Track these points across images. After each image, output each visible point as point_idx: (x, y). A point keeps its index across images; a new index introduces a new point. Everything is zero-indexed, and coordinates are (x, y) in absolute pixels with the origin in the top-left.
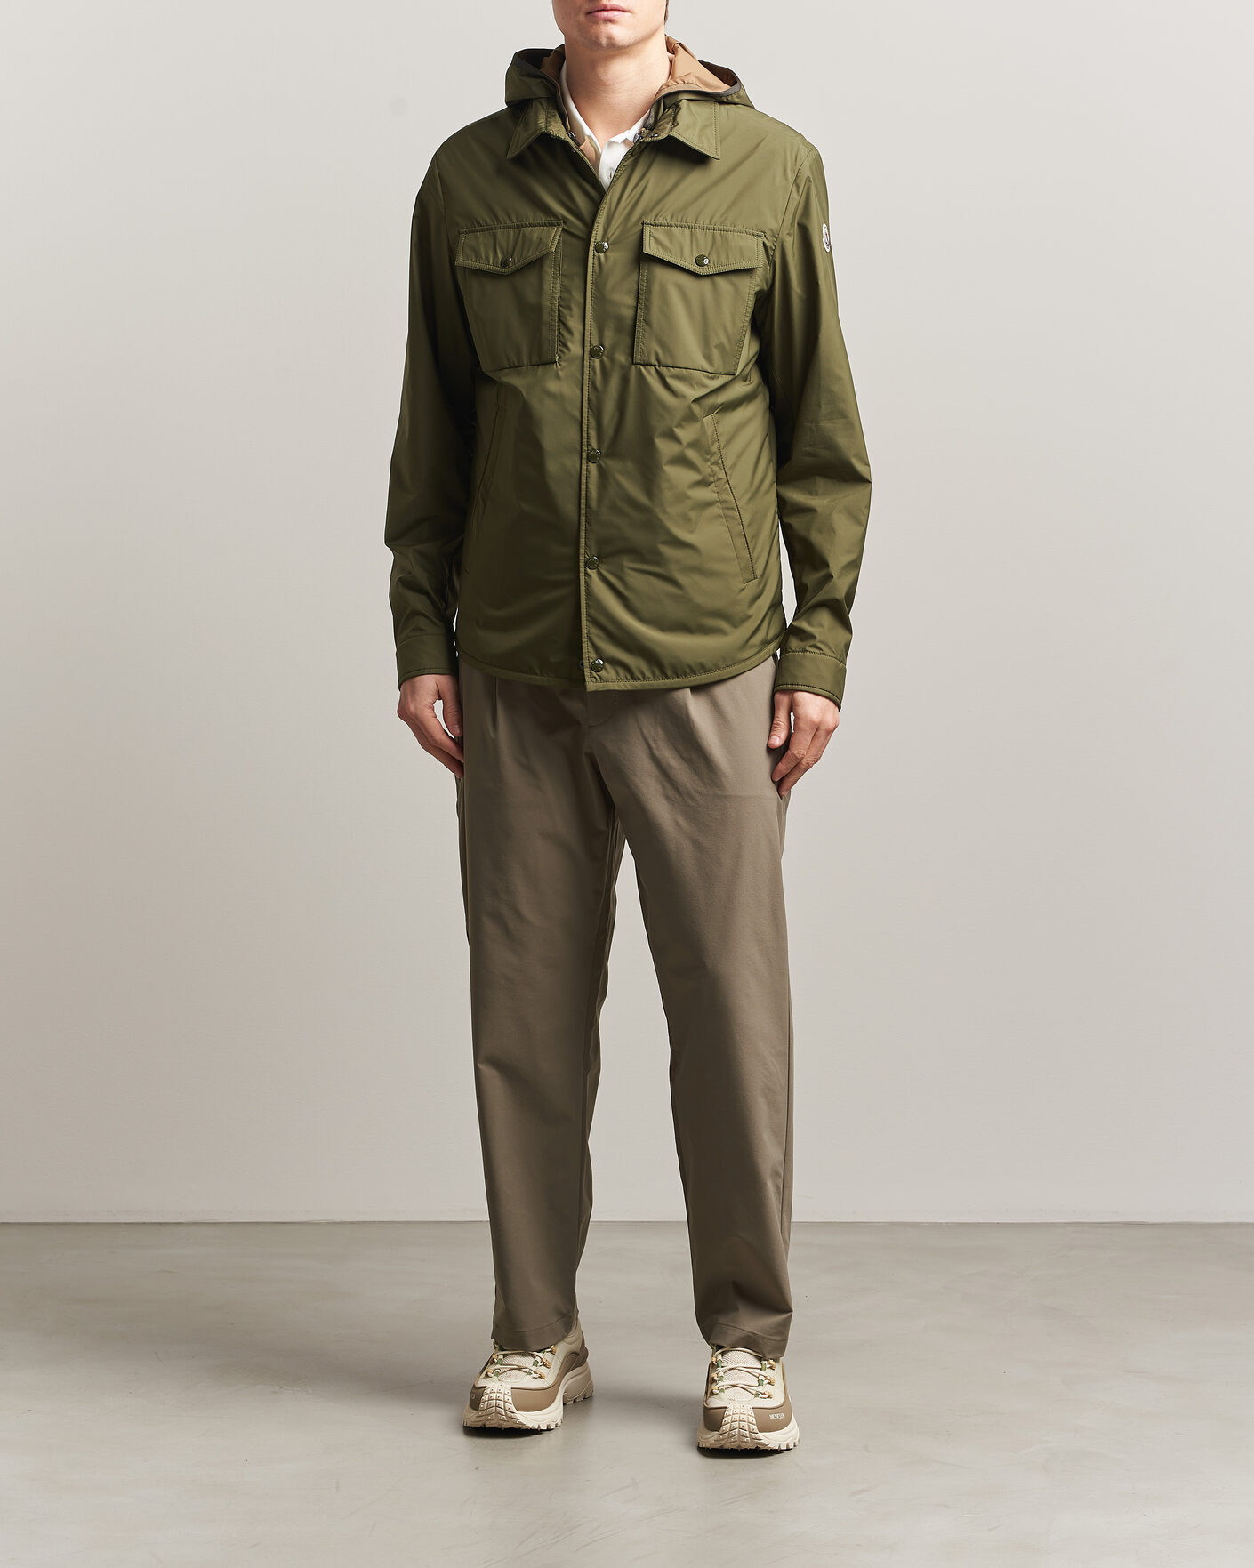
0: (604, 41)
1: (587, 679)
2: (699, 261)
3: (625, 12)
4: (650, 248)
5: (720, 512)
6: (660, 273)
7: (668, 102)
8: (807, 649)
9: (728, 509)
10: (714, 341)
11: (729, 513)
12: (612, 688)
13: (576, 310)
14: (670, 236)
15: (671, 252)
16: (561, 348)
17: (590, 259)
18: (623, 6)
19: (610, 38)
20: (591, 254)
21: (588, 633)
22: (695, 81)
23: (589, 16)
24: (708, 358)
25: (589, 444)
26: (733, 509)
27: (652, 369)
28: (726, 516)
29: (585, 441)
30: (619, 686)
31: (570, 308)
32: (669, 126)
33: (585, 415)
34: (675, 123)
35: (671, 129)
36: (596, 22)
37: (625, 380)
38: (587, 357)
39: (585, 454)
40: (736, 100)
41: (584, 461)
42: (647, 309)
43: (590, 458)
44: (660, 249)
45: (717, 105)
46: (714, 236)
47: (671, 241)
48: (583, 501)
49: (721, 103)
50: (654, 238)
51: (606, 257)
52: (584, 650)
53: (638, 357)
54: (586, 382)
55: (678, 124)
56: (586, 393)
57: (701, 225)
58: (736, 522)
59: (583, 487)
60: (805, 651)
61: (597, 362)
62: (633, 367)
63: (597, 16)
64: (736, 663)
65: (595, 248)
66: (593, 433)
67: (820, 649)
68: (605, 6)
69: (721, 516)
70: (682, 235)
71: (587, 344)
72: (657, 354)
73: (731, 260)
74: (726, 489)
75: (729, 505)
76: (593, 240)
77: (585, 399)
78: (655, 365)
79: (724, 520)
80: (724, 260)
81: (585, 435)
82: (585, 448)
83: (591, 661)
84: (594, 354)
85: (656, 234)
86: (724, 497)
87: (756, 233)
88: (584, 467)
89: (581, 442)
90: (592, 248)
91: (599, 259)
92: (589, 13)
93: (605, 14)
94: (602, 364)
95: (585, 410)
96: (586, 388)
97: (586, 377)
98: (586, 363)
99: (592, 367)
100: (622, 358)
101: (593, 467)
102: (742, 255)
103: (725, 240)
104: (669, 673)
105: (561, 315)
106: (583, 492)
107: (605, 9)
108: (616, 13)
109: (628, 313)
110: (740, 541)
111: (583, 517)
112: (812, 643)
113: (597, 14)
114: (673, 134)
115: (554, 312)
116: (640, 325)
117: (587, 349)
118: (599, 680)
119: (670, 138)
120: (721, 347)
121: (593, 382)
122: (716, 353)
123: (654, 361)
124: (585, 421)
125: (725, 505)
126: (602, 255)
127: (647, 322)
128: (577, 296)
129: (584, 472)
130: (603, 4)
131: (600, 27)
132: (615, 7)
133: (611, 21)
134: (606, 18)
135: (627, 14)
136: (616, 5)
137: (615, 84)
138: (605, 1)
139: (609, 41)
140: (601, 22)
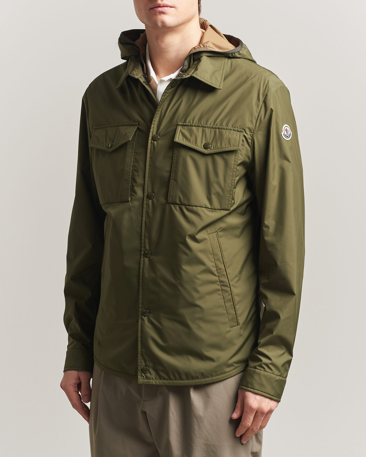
0: (160, 24)
1: (139, 377)
2: (206, 147)
3: (171, 7)
4: (179, 139)
5: (219, 288)
6: (184, 153)
7: (196, 57)
8: (257, 367)
9: (224, 286)
10: (213, 191)
11: (223, 288)
12: (151, 383)
13: (141, 173)
14: (191, 132)
15: (190, 141)
16: (133, 193)
17: (149, 144)
18: (169, 4)
19: (163, 23)
20: (150, 141)
21: (141, 352)
22: (211, 45)
23: (151, 11)
24: (210, 200)
25: (145, 247)
26: (227, 286)
27: (177, 207)
28: (222, 290)
29: (143, 245)
30: (156, 382)
31: (138, 171)
32: (193, 71)
33: (143, 231)
34: (196, 69)
35: (193, 73)
36: (155, 14)
37: (163, 212)
38: (145, 199)
39: (142, 252)
40: (238, 56)
41: (142, 256)
42: (176, 172)
43: (145, 255)
44: (184, 139)
45: (227, 59)
46: (215, 132)
47: (191, 135)
48: (141, 278)
49: (229, 58)
50: (182, 133)
51: (157, 143)
52: (139, 361)
53: (170, 199)
54: (144, 213)
55: (197, 69)
56: (144, 218)
57: (209, 126)
58: (228, 294)
59: (141, 270)
60: (255, 368)
61: (150, 202)
62: (168, 205)
63: (155, 10)
64: (222, 374)
65: (152, 138)
66: (147, 241)
67: (264, 368)
68: (160, 4)
69: (219, 290)
70: (198, 132)
71: (146, 191)
72: (180, 198)
73: (223, 145)
74: (224, 275)
75: (224, 284)
76: (151, 134)
77: (144, 222)
78: (179, 204)
79: (220, 292)
80: (219, 145)
81: (143, 241)
82: (143, 249)
83: (142, 367)
84: (149, 197)
85: (183, 131)
86: (222, 279)
87: (239, 130)
88: (142, 259)
89: (141, 246)
90: (150, 138)
91: (154, 144)
92: (152, 9)
93: (160, 9)
94: (153, 202)
95: (143, 228)
96: (144, 216)
97: (145, 210)
98: (145, 202)
99: (148, 204)
100: (162, 200)
101: (146, 260)
102: (230, 143)
103: (221, 134)
104: (184, 377)
105: (133, 175)
106: (141, 273)
107: (160, 6)
108: (166, 8)
109: (166, 175)
110: (229, 304)
111: (141, 287)
112: (259, 363)
113: (155, 9)
114: (194, 75)
115: (130, 173)
116: (172, 181)
117: (146, 194)
118: (145, 378)
119: (192, 78)
120: (218, 195)
121: (147, 212)
122: (214, 198)
123: (178, 201)
124: (143, 234)
125: (222, 284)
126: (155, 142)
127: (176, 180)
128: (141, 164)
129: (142, 262)
130: (158, 4)
131: (157, 16)
132: (165, 5)
133: (163, 13)
134: (160, 11)
135: (172, 9)
136: (166, 4)
137: (169, 48)
138: (159, 2)
139: (163, 24)
140: (158, 14)
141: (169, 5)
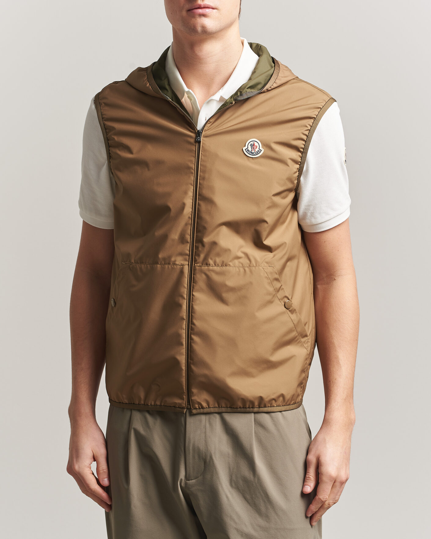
0: (199, 29)
3: (213, 9)
18: (212, 4)
19: (203, 27)
23: (189, 12)
36: (194, 16)
63: (194, 13)
68: (200, 5)
92: (189, 10)
93: (200, 11)
107: (200, 7)
108: (207, 10)
113: (194, 11)
130: (198, 4)
131: (196, 19)
132: (207, 6)
133: (204, 15)
134: (201, 13)
135: (215, 11)
136: (207, 4)
137: (206, 58)
138: (200, 2)
139: (204, 29)
140: (197, 16)
141: (211, 6)
